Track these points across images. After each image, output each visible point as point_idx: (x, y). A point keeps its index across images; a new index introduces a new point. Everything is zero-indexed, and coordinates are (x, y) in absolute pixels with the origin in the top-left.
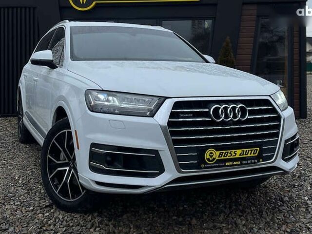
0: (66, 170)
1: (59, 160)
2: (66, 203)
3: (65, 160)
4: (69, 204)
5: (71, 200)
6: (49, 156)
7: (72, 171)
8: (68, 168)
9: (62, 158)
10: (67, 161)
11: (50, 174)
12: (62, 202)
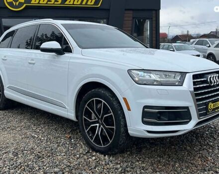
0: (97, 126)
1: (91, 119)
2: (99, 149)
3: (95, 119)
4: (102, 149)
5: (103, 146)
6: (84, 117)
7: (101, 126)
8: (98, 125)
9: (93, 118)
10: (97, 120)
11: (87, 129)
12: (97, 148)
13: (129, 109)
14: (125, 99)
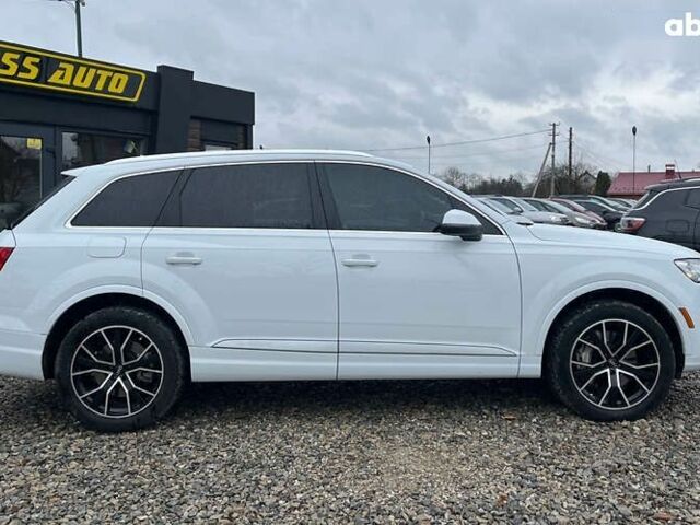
7: (617, 370)
8: (608, 370)
10: (605, 361)
11: (580, 385)
13: (691, 325)
14: (683, 311)
